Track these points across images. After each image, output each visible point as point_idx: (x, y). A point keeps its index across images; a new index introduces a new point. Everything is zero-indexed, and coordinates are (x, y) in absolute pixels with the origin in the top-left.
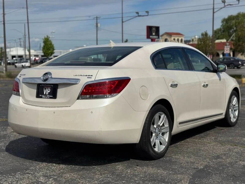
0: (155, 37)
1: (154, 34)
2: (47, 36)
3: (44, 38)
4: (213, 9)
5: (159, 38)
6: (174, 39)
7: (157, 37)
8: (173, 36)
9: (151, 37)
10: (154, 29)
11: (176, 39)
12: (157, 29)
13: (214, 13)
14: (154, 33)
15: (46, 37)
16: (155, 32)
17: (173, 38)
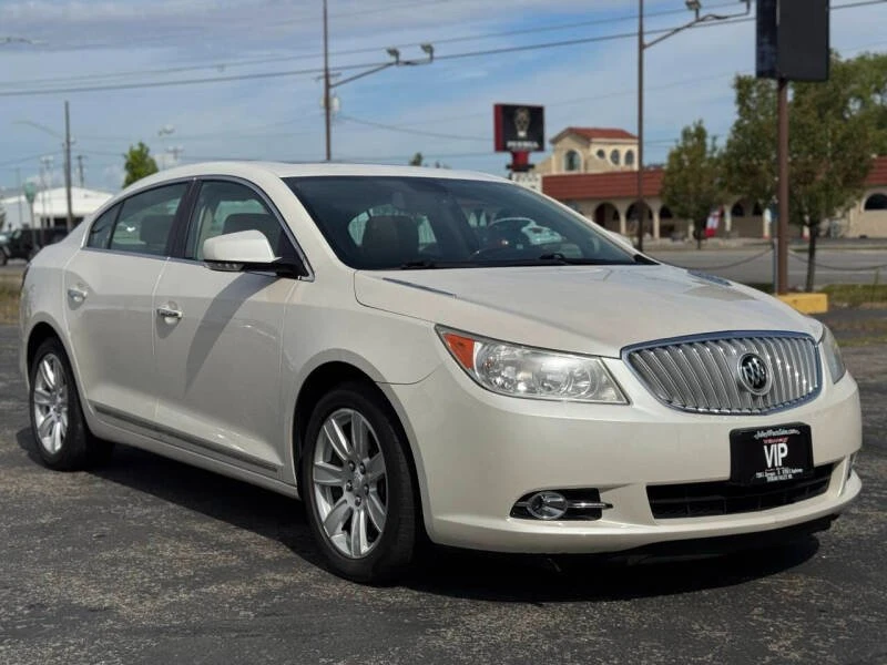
0: (527, 144)
1: (522, 134)
2: (142, 145)
3: (127, 151)
4: (641, 34)
5: (541, 148)
6: (601, 154)
7: (536, 145)
8: (594, 140)
9: (511, 144)
10: (522, 116)
11: (608, 150)
12: (536, 114)
13: (642, 47)
14: (522, 129)
15: (137, 148)
16: (526, 127)
17: (594, 150)
